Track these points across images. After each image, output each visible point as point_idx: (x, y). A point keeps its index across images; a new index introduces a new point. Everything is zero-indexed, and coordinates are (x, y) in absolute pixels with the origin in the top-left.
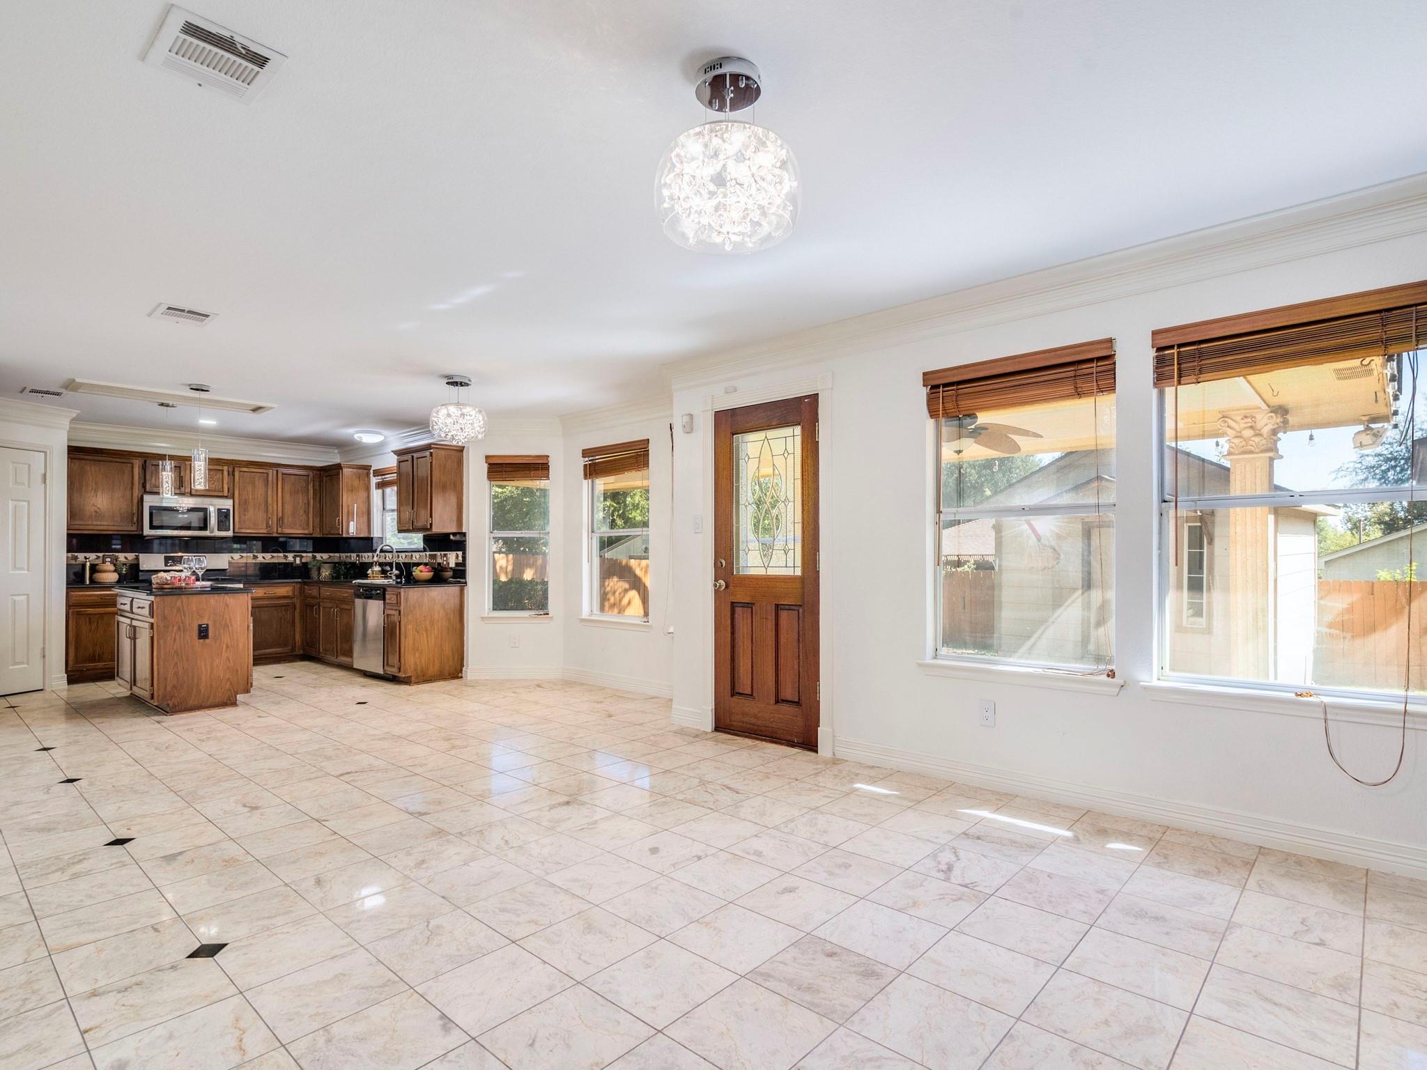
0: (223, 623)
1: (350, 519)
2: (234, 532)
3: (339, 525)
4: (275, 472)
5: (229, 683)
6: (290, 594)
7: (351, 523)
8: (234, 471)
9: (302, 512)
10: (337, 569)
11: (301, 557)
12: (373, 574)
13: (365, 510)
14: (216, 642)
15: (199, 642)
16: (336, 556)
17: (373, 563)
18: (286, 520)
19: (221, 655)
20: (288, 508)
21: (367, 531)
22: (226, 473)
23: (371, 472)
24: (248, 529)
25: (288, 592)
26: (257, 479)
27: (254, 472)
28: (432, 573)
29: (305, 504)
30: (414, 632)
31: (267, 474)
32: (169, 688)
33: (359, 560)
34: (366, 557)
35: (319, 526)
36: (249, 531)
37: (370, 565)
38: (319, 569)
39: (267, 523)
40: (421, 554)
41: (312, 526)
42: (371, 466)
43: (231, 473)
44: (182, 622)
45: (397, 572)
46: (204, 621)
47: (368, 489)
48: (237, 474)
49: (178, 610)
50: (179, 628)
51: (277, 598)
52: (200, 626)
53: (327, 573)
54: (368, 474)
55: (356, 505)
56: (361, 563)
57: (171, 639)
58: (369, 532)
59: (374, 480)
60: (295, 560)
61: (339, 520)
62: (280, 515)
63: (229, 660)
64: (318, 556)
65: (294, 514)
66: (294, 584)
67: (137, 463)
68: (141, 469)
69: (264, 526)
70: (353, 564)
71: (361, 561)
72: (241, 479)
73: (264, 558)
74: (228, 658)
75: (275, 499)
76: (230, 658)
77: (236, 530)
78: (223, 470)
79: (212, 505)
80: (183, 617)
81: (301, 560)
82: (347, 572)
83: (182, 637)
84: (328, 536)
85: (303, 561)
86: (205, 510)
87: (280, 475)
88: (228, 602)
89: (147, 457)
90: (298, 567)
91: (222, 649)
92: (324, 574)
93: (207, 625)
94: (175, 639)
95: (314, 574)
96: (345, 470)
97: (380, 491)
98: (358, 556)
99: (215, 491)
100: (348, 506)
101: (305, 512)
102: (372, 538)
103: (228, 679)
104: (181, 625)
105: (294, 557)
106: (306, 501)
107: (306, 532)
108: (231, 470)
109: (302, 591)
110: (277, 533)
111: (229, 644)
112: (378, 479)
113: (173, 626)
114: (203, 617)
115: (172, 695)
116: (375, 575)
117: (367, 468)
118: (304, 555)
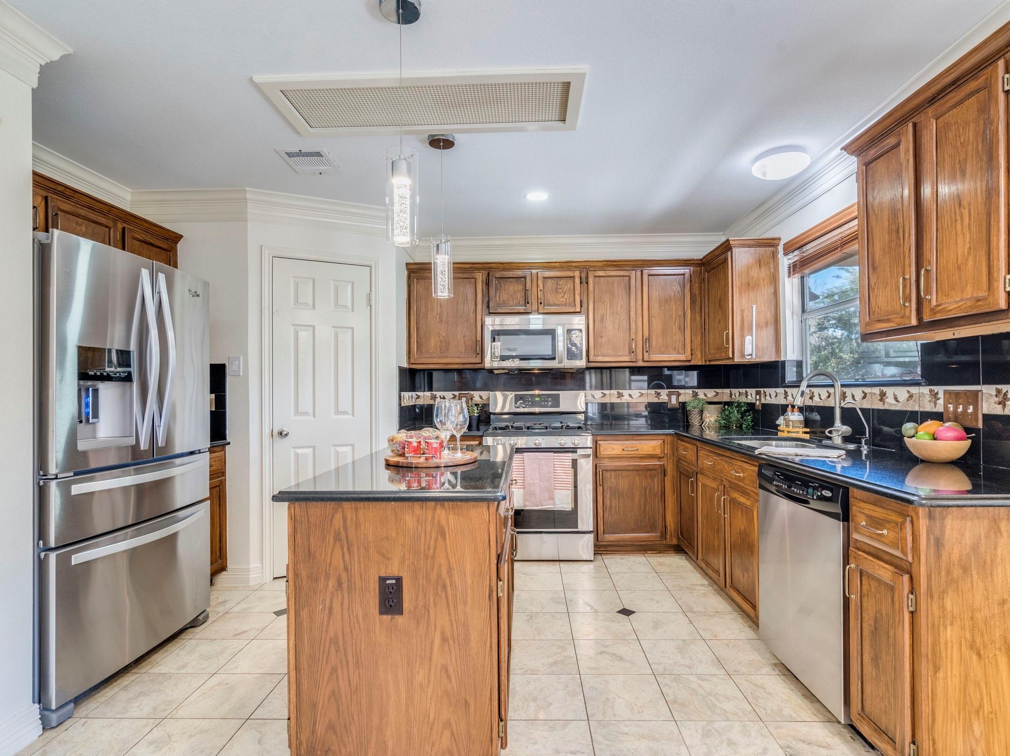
0: (433, 577)
1: (746, 333)
2: (588, 361)
3: (728, 343)
4: (639, 273)
5: (447, 733)
6: (658, 452)
7: (748, 339)
8: (587, 278)
9: (675, 328)
10: (727, 413)
11: (679, 395)
12: (787, 426)
13: (770, 316)
14: (418, 623)
15: (381, 621)
16: (725, 394)
17: (787, 406)
18: (654, 342)
19: (430, 659)
20: (657, 324)
21: (774, 350)
22: (577, 280)
23: (781, 248)
24: (606, 356)
25: (654, 447)
26: (615, 285)
27: (612, 276)
28: (968, 443)
29: (680, 316)
30: (966, 651)
31: (629, 277)
32: (320, 729)
33: (760, 400)
34: (773, 396)
35: (699, 349)
36: (607, 359)
37: (783, 409)
38: (701, 412)
39: (630, 347)
40: (914, 390)
41: (689, 350)
42: (779, 239)
43: (584, 280)
44: (346, 569)
45: (846, 429)
46: (394, 569)
47: (774, 280)
48: (591, 280)
49: (337, 538)
50: (340, 584)
51: (642, 458)
52: (382, 580)
53: (712, 419)
54: (774, 255)
55: (754, 306)
56: (764, 405)
57: (323, 610)
58: (778, 351)
59: (785, 262)
60: (670, 399)
61: (728, 334)
62: (646, 335)
63: (449, 677)
64: (701, 393)
65: (664, 333)
66: (663, 437)
67: (480, 277)
68: (484, 285)
69: (627, 353)
70: (751, 406)
71: (763, 401)
72: (596, 286)
73: (630, 396)
74: (445, 669)
75: (640, 311)
76: (451, 671)
77: (592, 358)
78: (574, 277)
79: (559, 325)
80: (347, 557)
81: (678, 399)
82: (742, 418)
83: (346, 606)
84: (712, 363)
85: (680, 400)
86: (552, 333)
87: (645, 277)
88: (443, 522)
89: (491, 268)
90: (674, 410)
91: (432, 643)
92: (708, 420)
93: (399, 580)
94: (331, 609)
95: (695, 420)
96: (736, 251)
97: (796, 279)
98: (758, 393)
99: (565, 305)
100: (742, 311)
101: (680, 328)
102: (783, 363)
103: (447, 725)
104: (344, 576)
105: (669, 395)
106: (681, 313)
107: (682, 357)
108: (584, 275)
109: (675, 449)
110: (643, 361)
111: (448, 634)
112: (794, 257)
113: (328, 577)
114: (389, 559)
115: (326, 748)
116: (791, 429)
117: (771, 243)
118: (681, 391)
